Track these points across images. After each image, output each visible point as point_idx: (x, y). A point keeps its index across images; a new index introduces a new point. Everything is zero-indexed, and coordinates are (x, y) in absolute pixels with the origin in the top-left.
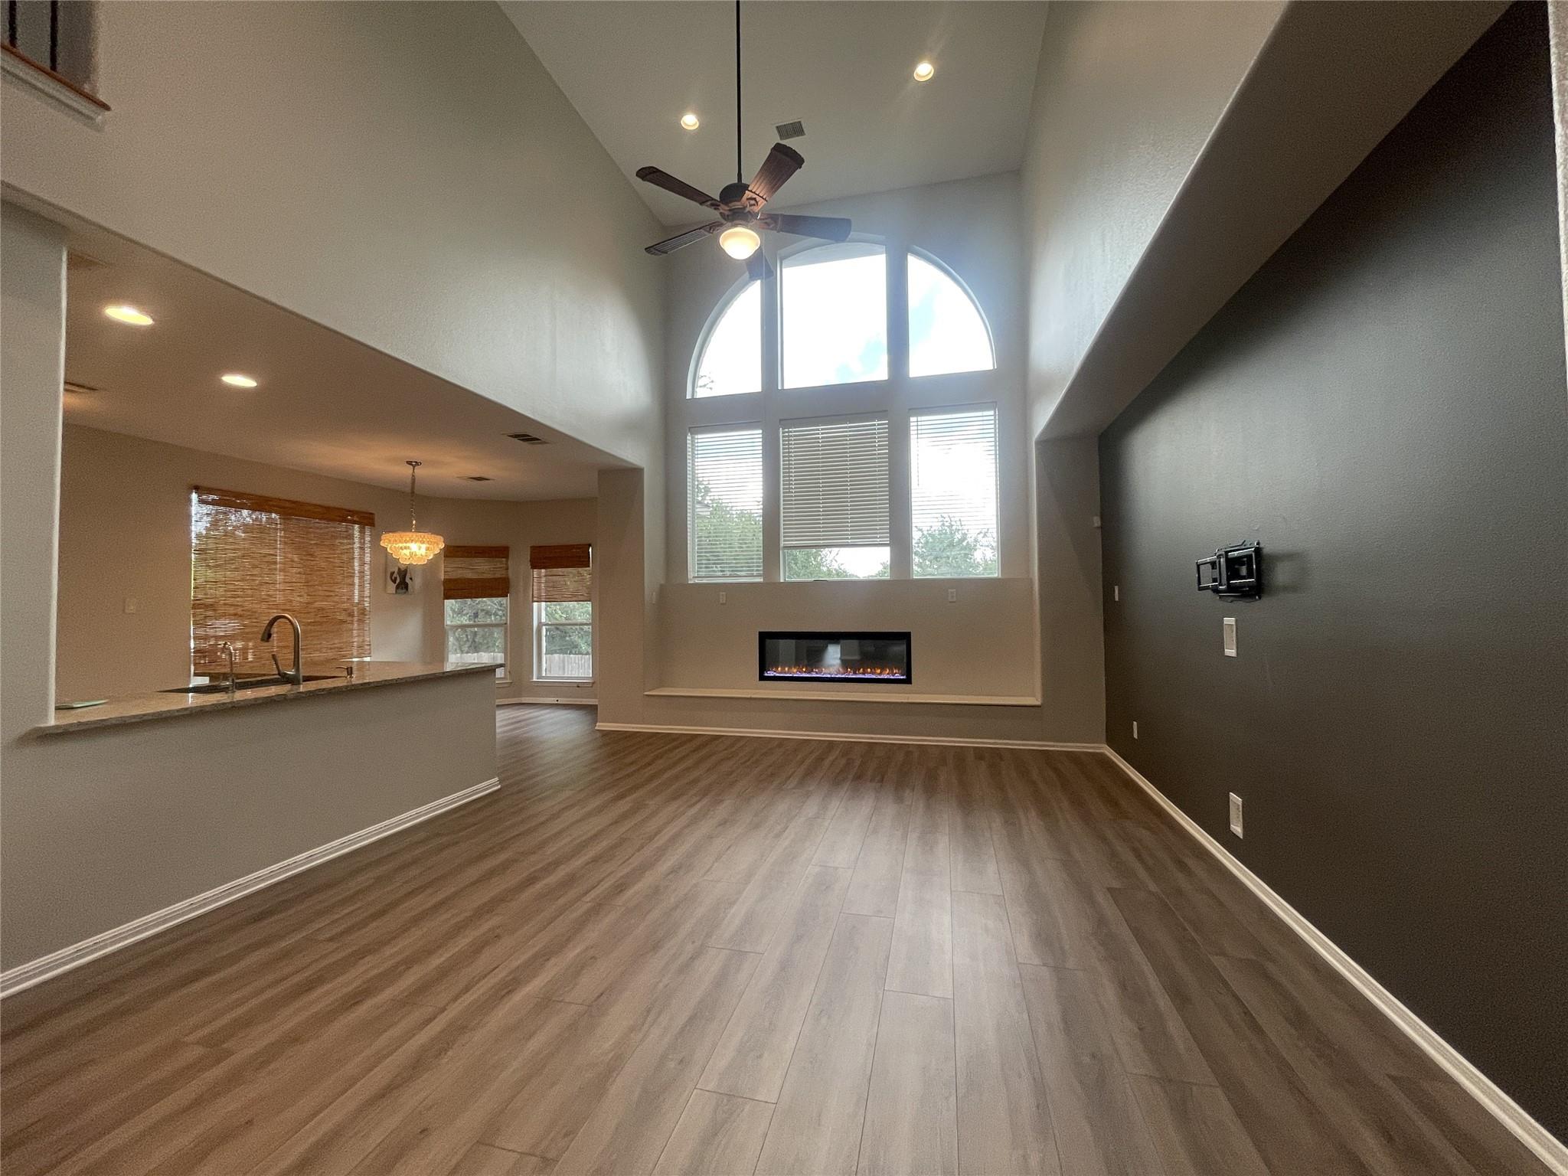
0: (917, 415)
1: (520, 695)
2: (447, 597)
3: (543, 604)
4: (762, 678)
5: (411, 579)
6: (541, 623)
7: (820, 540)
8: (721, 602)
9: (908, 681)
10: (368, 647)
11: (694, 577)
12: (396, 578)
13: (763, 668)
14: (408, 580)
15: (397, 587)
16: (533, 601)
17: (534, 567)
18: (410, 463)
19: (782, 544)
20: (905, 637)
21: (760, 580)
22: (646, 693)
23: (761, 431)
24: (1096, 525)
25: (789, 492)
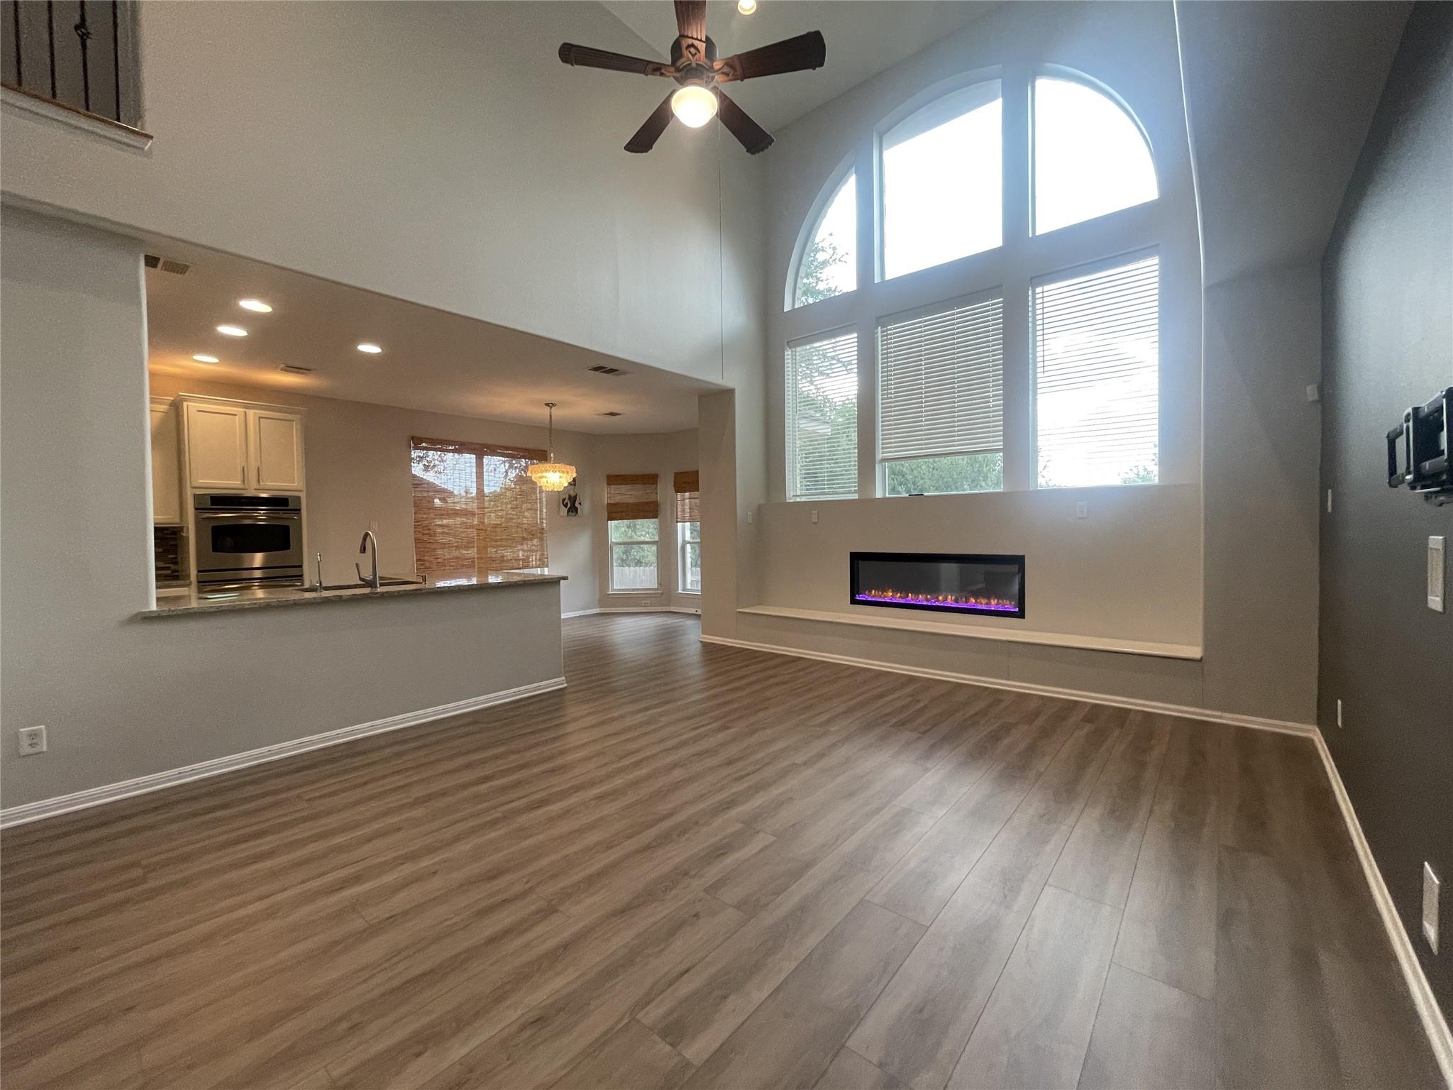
0: (1042, 284)
1: (669, 605)
2: (611, 518)
3: (688, 524)
4: (854, 601)
5: (580, 504)
6: (685, 541)
7: (922, 449)
8: (813, 521)
9: (1021, 614)
10: (546, 560)
11: (794, 496)
12: (567, 504)
13: (855, 589)
14: (577, 505)
15: (568, 511)
16: (677, 522)
17: (677, 491)
18: (547, 405)
19: (879, 456)
20: (1019, 561)
21: (856, 497)
22: (738, 610)
23: (856, 335)
24: (1311, 399)
25: (888, 398)
